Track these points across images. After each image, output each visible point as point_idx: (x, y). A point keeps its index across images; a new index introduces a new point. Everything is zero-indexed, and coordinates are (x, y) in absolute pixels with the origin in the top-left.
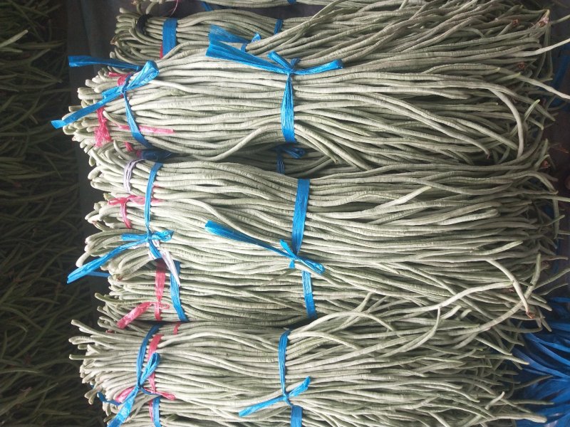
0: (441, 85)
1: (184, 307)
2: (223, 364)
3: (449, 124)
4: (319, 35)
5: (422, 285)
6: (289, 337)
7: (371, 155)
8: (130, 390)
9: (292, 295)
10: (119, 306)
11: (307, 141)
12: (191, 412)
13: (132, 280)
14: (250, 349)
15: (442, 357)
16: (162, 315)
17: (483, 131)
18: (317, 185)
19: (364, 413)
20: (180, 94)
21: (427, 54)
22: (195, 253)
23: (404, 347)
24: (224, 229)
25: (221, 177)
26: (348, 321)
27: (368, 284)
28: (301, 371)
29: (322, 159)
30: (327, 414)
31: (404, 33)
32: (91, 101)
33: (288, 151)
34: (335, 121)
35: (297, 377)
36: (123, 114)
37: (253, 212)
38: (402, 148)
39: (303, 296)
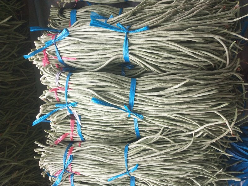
0: (193, 36)
1: (83, 135)
2: (101, 159)
3: (196, 53)
4: (138, 15)
5: (186, 123)
6: (129, 147)
7: (162, 67)
8: (61, 171)
9: (129, 129)
10: (55, 135)
11: (135, 61)
12: (87, 180)
13: (60, 124)
14: (112, 152)
15: (195, 154)
16: (73, 139)
17: (211, 55)
18: (139, 81)
19: (162, 179)
20: (79, 43)
21: (186, 22)
22: (87, 111)
23: (179, 150)
24: (99, 101)
25: (98, 79)
26: (154, 139)
27: (162, 123)
28: (134, 161)
29: (141, 69)
30: (146, 179)
31: (176, 13)
32: (40, 46)
33: (126, 66)
34: (147, 53)
35: (133, 164)
36: (55, 52)
37: (112, 93)
38: (176, 64)
39: (135, 129)
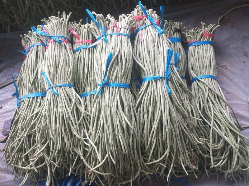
0: (167, 130)
1: (80, 51)
3: (154, 134)
4: (180, 89)
5: (96, 132)
6: (72, 88)
7: (140, 109)
8: (48, 33)
9: (87, 88)
10: (78, 28)
11: (143, 86)
13: (88, 32)
14: (67, 74)
16: (75, 43)
17: (153, 147)
18: (128, 90)
20: (154, 42)
21: (177, 124)
23: (73, 128)
24: (110, 59)
25: (127, 57)
26: (80, 108)
27: (95, 112)
28: (61, 92)
29: (137, 93)
31: (184, 117)
32: (149, 13)
33: (138, 81)
34: (150, 94)
35: (59, 91)
36: (145, 24)
37: (117, 69)
38: (144, 119)
39: (87, 92)
